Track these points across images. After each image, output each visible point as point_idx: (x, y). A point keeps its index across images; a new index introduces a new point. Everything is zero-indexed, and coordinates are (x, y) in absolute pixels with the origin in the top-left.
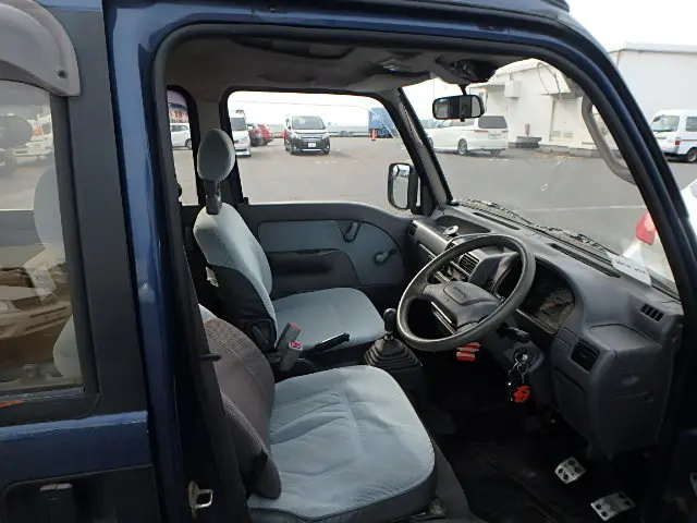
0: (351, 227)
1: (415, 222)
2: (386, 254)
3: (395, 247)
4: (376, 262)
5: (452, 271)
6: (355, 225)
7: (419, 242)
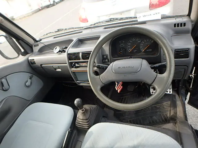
0: (2, 83)
1: (30, 58)
2: (29, 81)
3: (30, 75)
4: (28, 87)
5: (78, 64)
6: (4, 80)
7: (41, 65)
